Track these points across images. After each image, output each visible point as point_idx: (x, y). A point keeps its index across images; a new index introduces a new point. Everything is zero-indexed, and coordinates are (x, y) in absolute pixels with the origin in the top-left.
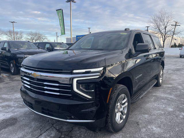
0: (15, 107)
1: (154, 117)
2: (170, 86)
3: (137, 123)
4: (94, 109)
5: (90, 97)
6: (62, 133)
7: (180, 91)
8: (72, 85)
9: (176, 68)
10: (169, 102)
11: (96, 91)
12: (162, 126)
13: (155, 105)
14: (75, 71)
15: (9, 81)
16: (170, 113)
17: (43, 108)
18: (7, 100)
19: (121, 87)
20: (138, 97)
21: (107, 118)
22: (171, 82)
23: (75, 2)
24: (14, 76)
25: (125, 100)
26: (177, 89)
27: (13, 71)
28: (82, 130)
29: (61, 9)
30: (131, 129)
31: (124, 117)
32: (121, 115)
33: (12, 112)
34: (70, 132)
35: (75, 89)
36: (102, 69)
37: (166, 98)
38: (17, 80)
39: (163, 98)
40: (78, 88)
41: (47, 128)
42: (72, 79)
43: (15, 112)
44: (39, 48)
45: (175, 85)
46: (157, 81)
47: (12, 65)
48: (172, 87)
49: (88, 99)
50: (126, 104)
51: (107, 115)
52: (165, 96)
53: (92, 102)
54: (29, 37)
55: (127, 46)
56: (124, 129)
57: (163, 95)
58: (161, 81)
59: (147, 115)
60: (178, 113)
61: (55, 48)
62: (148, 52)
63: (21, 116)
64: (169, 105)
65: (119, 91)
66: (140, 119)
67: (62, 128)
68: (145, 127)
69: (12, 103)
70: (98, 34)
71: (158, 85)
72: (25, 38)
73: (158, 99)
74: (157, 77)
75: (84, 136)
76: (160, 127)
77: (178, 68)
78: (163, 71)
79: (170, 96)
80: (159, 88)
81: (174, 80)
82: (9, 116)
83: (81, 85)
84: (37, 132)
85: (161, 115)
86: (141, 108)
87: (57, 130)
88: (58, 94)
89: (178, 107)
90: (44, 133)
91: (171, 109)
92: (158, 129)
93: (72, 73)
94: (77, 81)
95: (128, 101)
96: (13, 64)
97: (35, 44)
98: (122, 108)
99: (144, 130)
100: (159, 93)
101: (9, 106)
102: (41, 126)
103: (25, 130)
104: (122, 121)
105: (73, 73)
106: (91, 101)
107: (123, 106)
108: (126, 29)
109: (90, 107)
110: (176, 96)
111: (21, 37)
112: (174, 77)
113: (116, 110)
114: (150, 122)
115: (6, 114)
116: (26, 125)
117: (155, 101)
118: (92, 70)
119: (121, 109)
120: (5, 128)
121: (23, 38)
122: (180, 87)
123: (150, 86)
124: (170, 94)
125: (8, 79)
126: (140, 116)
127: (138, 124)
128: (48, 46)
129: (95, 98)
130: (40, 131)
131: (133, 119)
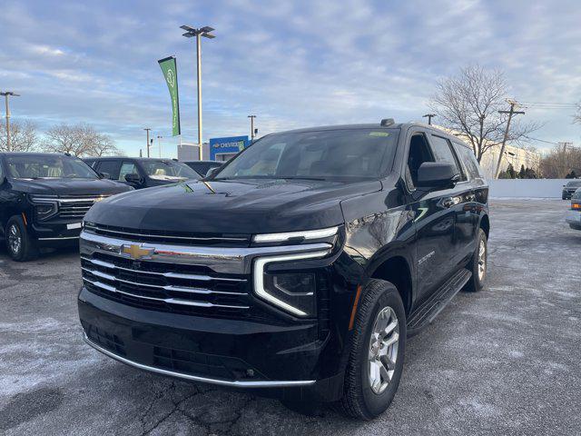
0: (45, 357)
1: (471, 375)
2: (506, 289)
3: (426, 392)
4: (314, 347)
5: (301, 313)
6: (208, 425)
7: (537, 303)
8: (251, 276)
9: (518, 237)
10: (511, 332)
11: (318, 294)
12: (497, 398)
13: (472, 343)
14: (259, 238)
15: (7, 282)
16: (515, 364)
17: (157, 351)
18: (15, 337)
19: (383, 285)
20: (423, 320)
21: (348, 374)
22: (510, 278)
23: (211, 37)
24: (21, 266)
25: (393, 325)
26: (528, 297)
27: (16, 250)
28: (267, 416)
29: (171, 58)
30: (411, 409)
31: (391, 374)
32: (381, 369)
33: (39, 371)
34: (234, 422)
35: (260, 289)
36: (334, 231)
37: (501, 324)
38: (36, 278)
39: (491, 324)
40: (268, 286)
41: (162, 414)
42: (252, 261)
43: (49, 372)
44: (101, 176)
45: (523, 286)
46: (470, 274)
47: (14, 230)
48: (513, 293)
49: (296, 319)
50: (396, 337)
51: (349, 367)
52: (497, 316)
53: (307, 327)
54: (55, 142)
55: (392, 168)
56: (392, 410)
57: (489, 315)
58: (481, 275)
59: (451, 372)
60: (538, 362)
61: (153, 177)
63: (71, 384)
64: (511, 341)
65: (377, 297)
66: (432, 382)
67: (205, 412)
68: (449, 404)
69: (33, 347)
71: (472, 287)
72: (41, 143)
73: (475, 326)
74: (471, 263)
75: (276, 432)
76: (491, 401)
77: (525, 237)
78: (485, 247)
79: (512, 319)
80: (477, 294)
81: (516, 272)
82: (32, 383)
83: (275, 279)
84: (134, 427)
85: (492, 368)
86: (433, 351)
87: (192, 419)
88: (209, 305)
89: (535, 347)
90: (156, 429)
91: (516, 354)
92: (488, 406)
93: (251, 244)
94: (266, 266)
95: (400, 328)
96: (18, 226)
97: (88, 162)
98: (385, 348)
99: (449, 410)
100: (478, 309)
101: (28, 356)
102: (141, 409)
103: (92, 421)
104: (385, 385)
105: (255, 242)
106: (306, 323)
107: (387, 344)
108: (384, 122)
109: (303, 342)
110: (528, 316)
111: (30, 143)
112: (517, 263)
113: (371, 354)
114: (462, 390)
115: (22, 379)
116: (91, 409)
117: (469, 331)
118: (308, 235)
119: (382, 353)
120: (27, 418)
121: (34, 145)
122: (535, 291)
123: (452, 289)
124: (511, 312)
125: (5, 275)
126: (431, 375)
127: (430, 397)
129: (316, 315)
130: (140, 424)
131: (413, 383)
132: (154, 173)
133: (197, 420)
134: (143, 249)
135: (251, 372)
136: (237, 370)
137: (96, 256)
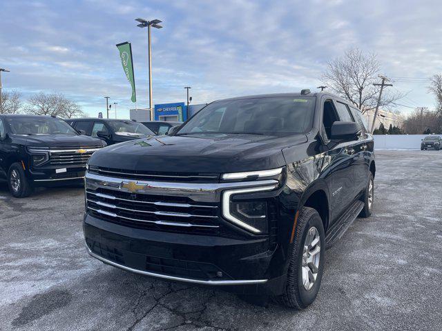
0: (52, 268)
1: (371, 277)
2: (388, 215)
3: (340, 290)
4: (266, 255)
5: (257, 231)
6: (183, 315)
7: (413, 225)
8: (220, 204)
9: (392, 178)
10: (396, 246)
11: (269, 217)
12: (392, 293)
13: (369, 254)
14: (226, 176)
15: (12, 213)
16: (401, 269)
17: (149, 259)
18: (26, 253)
19: (310, 211)
20: (335, 237)
21: (289, 276)
22: (390, 207)
23: (159, 27)
24: (21, 201)
25: (317, 240)
26: (405, 221)
27: (16, 189)
28: (226, 307)
29: (127, 43)
30: (330, 301)
31: (315, 276)
32: (309, 272)
33: (50, 277)
34: (202, 312)
35: (227, 214)
36: (279, 171)
37: (387, 241)
38: (33, 210)
39: (380, 241)
40: (232, 211)
41: (148, 308)
42: (221, 193)
43: (57, 279)
44: (79, 133)
45: (400, 213)
46: (363, 204)
47: (14, 174)
48: (394, 218)
49: (253, 235)
50: (318, 249)
51: (290, 271)
52: (385, 235)
53: (261, 240)
54: (35, 108)
55: (312, 126)
56: (316, 302)
57: (378, 234)
58: (370, 204)
59: (356, 275)
60: (418, 268)
61: (118, 133)
62: (357, 139)
63: (76, 287)
64: (396, 253)
65: (307, 219)
66: (343, 282)
67: (180, 305)
68: (358, 297)
69: (42, 260)
70: (235, 102)
71: (364, 214)
72: (25, 108)
73: (369, 242)
74: (363, 197)
75: (235, 319)
76: (388, 295)
77: (396, 178)
78: (373, 184)
79: (395, 237)
80: (367, 219)
81: (394, 203)
82: (46, 286)
83: (238, 206)
84: (128, 317)
85: (386, 272)
86: (341, 260)
87: (171, 310)
88: (189, 225)
89: (415, 256)
90: (146, 318)
91: (402, 262)
92: (386, 299)
93: (220, 180)
94: (232, 197)
95: (321, 243)
97: (68, 122)
98: (311, 257)
99: (357, 302)
100: (370, 230)
101: (39, 267)
102: (132, 304)
103: (96, 313)
104: (312, 284)
105: (223, 179)
106: (259, 238)
107: (312, 254)
108: (303, 92)
109: (258, 252)
110: (407, 235)
111: (16, 108)
112: (393, 197)
113: (303, 261)
114: (366, 287)
115: (37, 284)
116: (94, 304)
117: (365, 246)
118: (261, 174)
119: (309, 261)
120: (47, 312)
121: (19, 110)
122: (409, 217)
123: (352, 215)
124: (394, 231)
125: (9, 208)
126: (342, 277)
127: (343, 292)
128: (98, 128)
129: (267, 232)
130: (133, 314)
131: (329, 283)
132: (118, 130)
133: (174, 311)
134: (139, 185)
135: (220, 274)
136: (210, 272)
137: (100, 190)
